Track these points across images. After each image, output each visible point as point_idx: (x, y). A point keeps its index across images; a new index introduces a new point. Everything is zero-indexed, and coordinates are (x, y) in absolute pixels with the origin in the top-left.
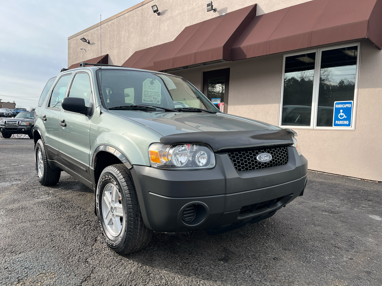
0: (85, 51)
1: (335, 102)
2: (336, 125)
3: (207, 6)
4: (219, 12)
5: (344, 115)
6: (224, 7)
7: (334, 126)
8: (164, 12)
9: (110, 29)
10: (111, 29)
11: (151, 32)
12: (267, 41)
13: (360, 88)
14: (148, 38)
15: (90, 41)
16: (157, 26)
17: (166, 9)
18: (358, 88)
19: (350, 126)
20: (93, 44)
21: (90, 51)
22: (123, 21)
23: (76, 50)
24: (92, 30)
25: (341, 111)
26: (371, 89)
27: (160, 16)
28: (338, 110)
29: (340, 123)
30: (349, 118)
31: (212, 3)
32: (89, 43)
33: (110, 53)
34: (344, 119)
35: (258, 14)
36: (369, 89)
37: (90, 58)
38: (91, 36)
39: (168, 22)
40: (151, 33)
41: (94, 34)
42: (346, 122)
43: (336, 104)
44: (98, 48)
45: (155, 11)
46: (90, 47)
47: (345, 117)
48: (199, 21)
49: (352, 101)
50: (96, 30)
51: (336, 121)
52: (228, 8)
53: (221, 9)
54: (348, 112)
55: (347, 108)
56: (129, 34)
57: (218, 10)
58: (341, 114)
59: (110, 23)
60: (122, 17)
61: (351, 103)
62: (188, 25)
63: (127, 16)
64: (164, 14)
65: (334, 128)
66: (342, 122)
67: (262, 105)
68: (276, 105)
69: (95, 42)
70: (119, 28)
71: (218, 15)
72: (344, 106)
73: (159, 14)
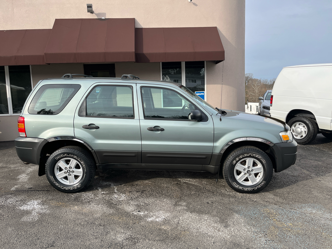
3: (88, 8)
6: (102, 12)
12: (166, 53)
31: (92, 6)
43: (196, 93)
52: (107, 13)
53: (99, 13)
55: (202, 95)
57: (95, 12)
61: (204, 93)
72: (200, 94)
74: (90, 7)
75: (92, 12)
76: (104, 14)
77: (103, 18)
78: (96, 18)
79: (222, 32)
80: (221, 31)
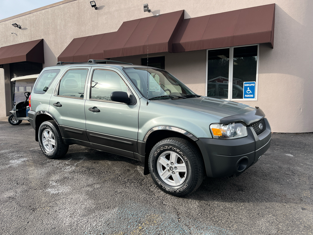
0: (15, 35)
1: (244, 82)
2: (245, 98)
3: (144, 8)
4: (153, 13)
5: (250, 91)
6: (157, 10)
7: (244, 98)
8: (101, 8)
9: (43, 17)
10: (45, 17)
11: (89, 22)
12: (201, 40)
13: (260, 73)
14: (87, 28)
15: (21, 27)
16: (95, 18)
17: (103, 5)
18: (259, 73)
19: (254, 98)
20: (25, 29)
21: (21, 35)
22: (58, 11)
23: (5, 34)
24: (24, 17)
25: (248, 88)
26: (267, 74)
27: (97, 10)
28: (246, 88)
29: (248, 96)
30: (253, 93)
31: (148, 5)
32: (20, 28)
33: (45, 38)
34: (250, 94)
35: (186, 17)
36: (266, 74)
37: (23, 42)
38: (22, 22)
39: (106, 16)
40: (89, 24)
41: (26, 20)
42: (252, 96)
43: (245, 83)
44: (31, 33)
45: (93, 6)
46: (22, 31)
47: (251, 92)
48: (135, 18)
49: (255, 82)
50: (28, 17)
51: (245, 95)
52: (161, 10)
53: (155, 11)
54: (253, 89)
55: (252, 86)
56: (65, 23)
57: (152, 11)
58: (248, 90)
59: (43, 11)
60: (57, 7)
61: (254, 83)
62: (126, 20)
63: (62, 7)
64: (102, 9)
65: (244, 99)
66: (249, 95)
67: (192, 84)
68: (203, 84)
69: (27, 28)
70: (54, 16)
71: (152, 15)
72: (250, 85)
73: (96, 9)
74: (146, 7)
75: (149, 11)
76: (159, 11)
77: (157, 15)
78: (153, 16)
79: (283, 9)
80: (281, 8)
